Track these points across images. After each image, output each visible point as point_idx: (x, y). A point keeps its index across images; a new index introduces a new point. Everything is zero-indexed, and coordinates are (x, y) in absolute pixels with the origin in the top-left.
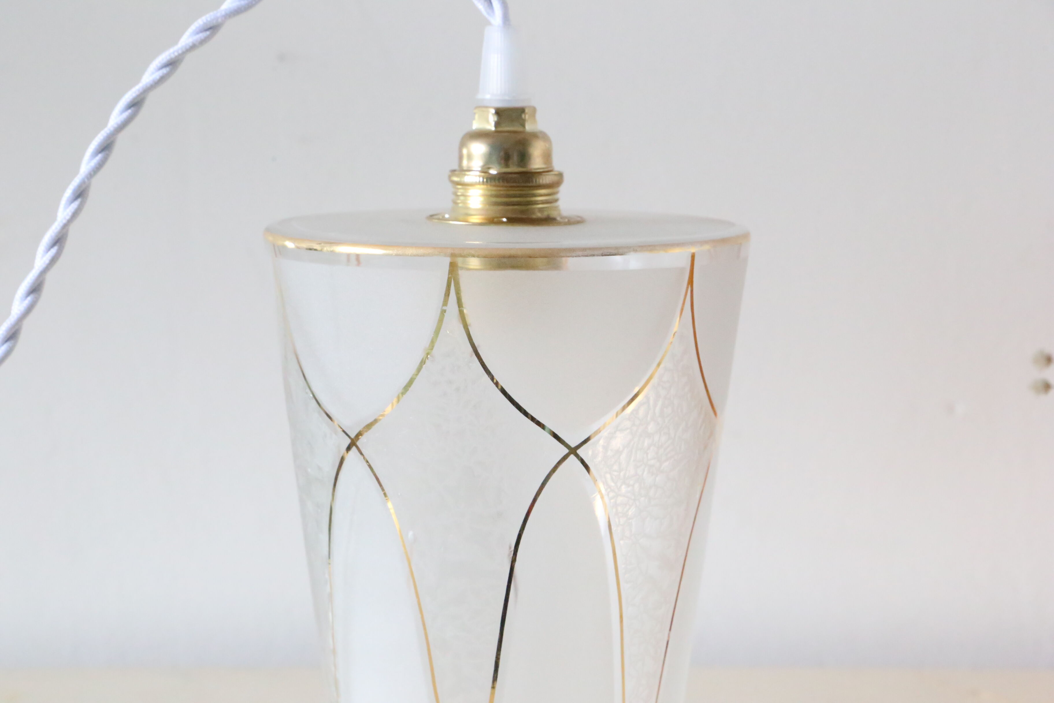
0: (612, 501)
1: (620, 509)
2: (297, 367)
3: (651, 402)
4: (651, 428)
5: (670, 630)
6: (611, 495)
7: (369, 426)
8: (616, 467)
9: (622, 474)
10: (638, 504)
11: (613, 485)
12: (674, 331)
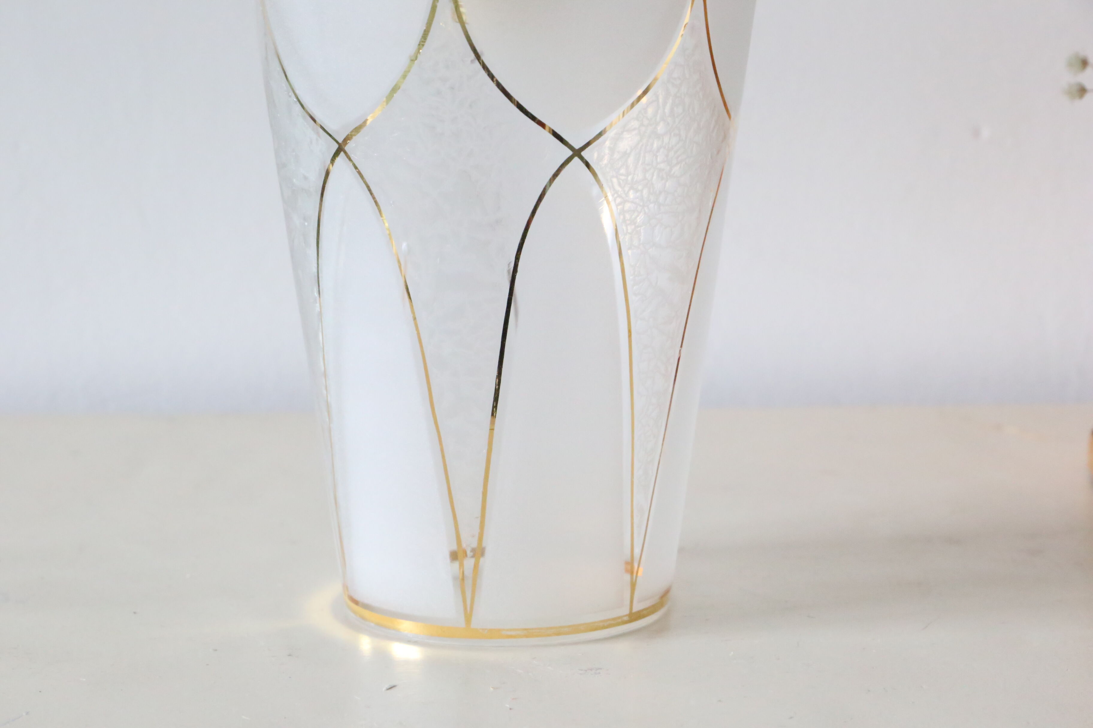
0: (620, 207)
1: (628, 216)
2: (279, 69)
3: (661, 100)
4: (661, 128)
5: (681, 346)
6: (619, 200)
7: (357, 130)
8: (623, 171)
9: (630, 178)
10: (647, 210)
11: (620, 189)
12: (685, 23)
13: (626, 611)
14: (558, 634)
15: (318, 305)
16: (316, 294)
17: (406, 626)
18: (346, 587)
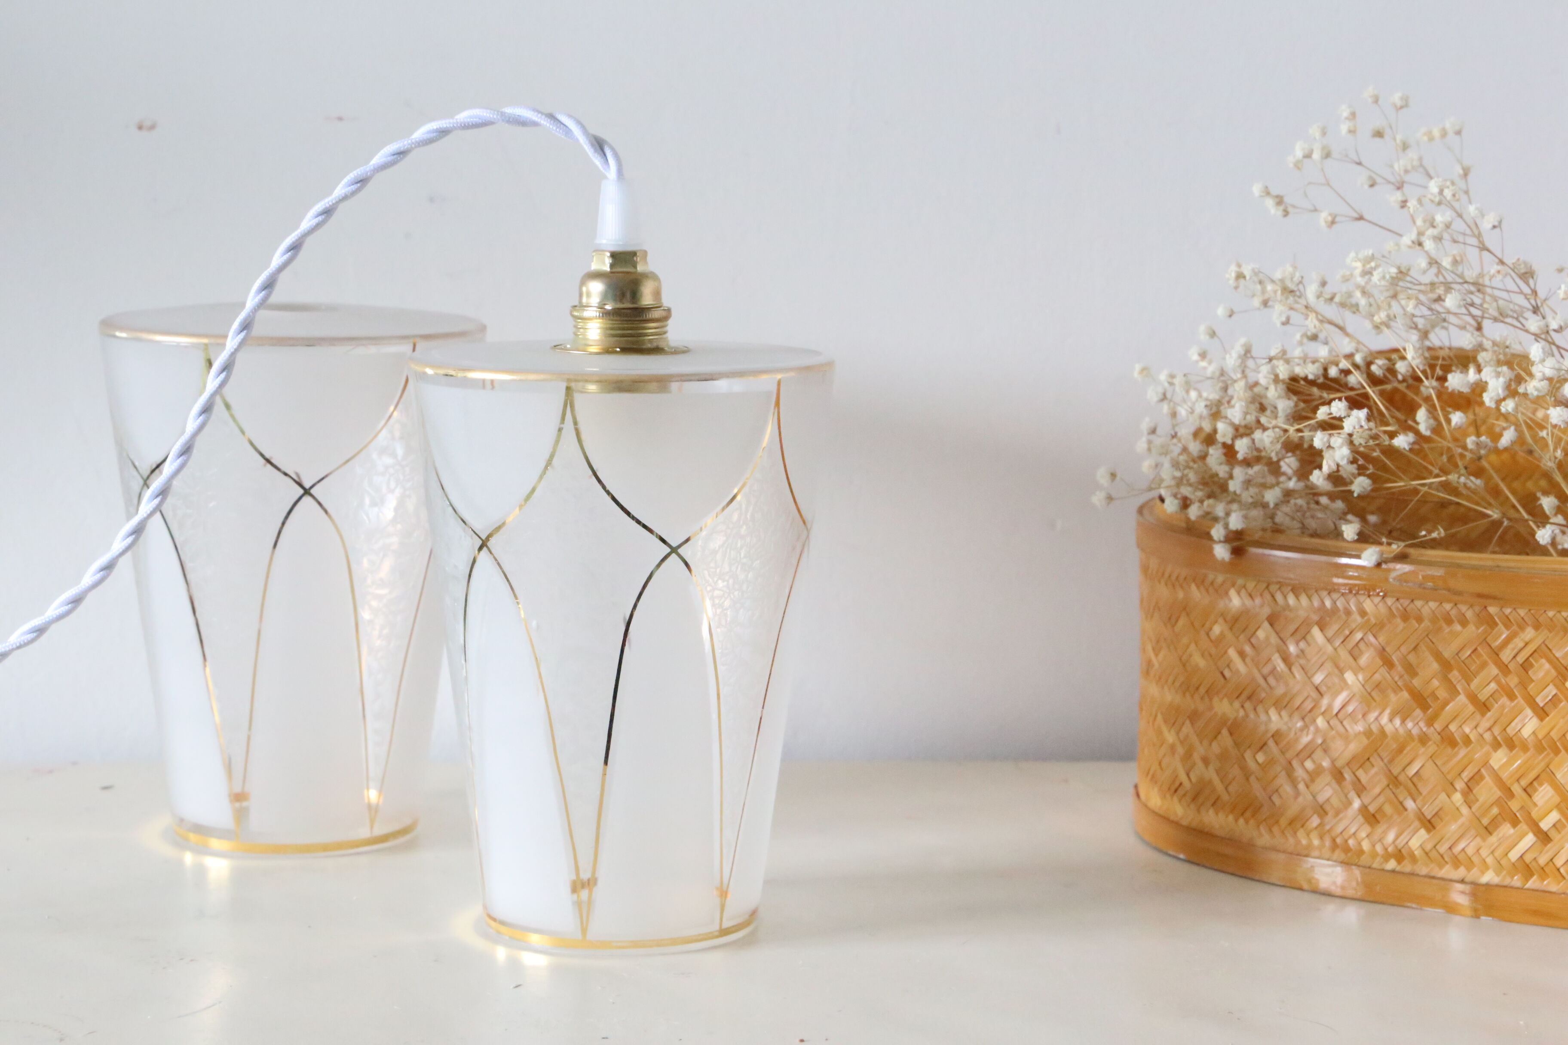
0: (710, 594)
1: (717, 601)
2: (436, 478)
3: (744, 506)
4: (743, 530)
5: (763, 708)
6: (709, 589)
7: (498, 529)
9: (718, 570)
10: (732, 596)
11: (710, 580)
12: (763, 447)
13: (716, 927)
14: (659, 945)
15: (465, 670)
16: (463, 662)
17: (535, 939)
18: (485, 907)
